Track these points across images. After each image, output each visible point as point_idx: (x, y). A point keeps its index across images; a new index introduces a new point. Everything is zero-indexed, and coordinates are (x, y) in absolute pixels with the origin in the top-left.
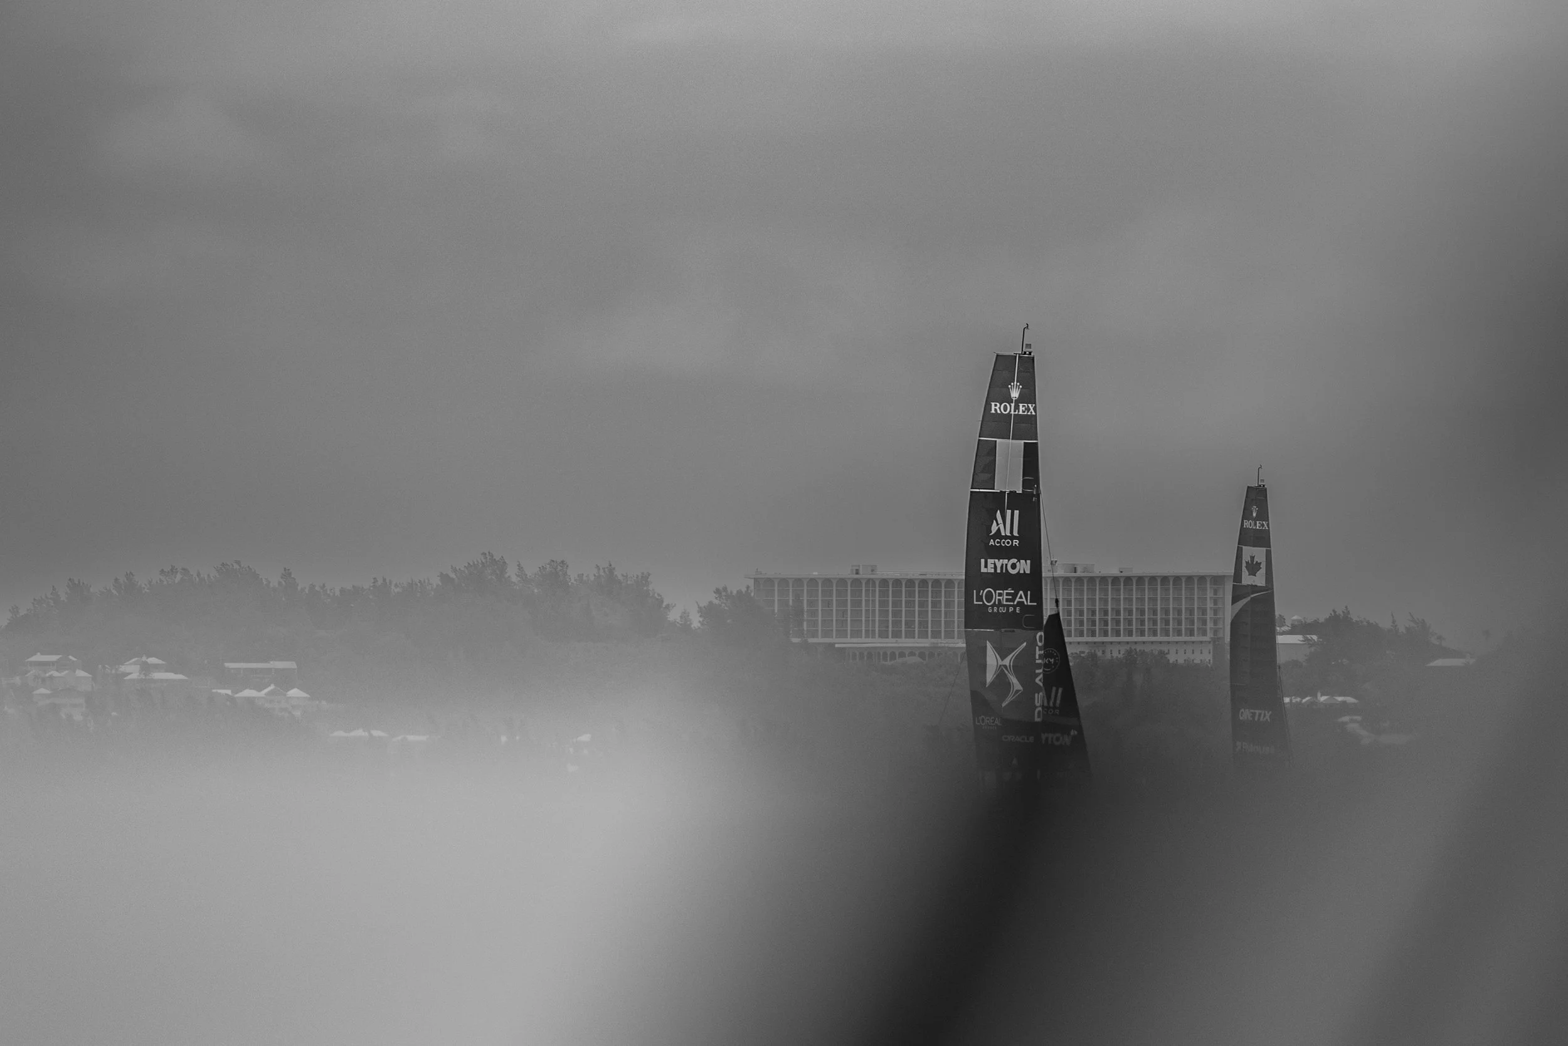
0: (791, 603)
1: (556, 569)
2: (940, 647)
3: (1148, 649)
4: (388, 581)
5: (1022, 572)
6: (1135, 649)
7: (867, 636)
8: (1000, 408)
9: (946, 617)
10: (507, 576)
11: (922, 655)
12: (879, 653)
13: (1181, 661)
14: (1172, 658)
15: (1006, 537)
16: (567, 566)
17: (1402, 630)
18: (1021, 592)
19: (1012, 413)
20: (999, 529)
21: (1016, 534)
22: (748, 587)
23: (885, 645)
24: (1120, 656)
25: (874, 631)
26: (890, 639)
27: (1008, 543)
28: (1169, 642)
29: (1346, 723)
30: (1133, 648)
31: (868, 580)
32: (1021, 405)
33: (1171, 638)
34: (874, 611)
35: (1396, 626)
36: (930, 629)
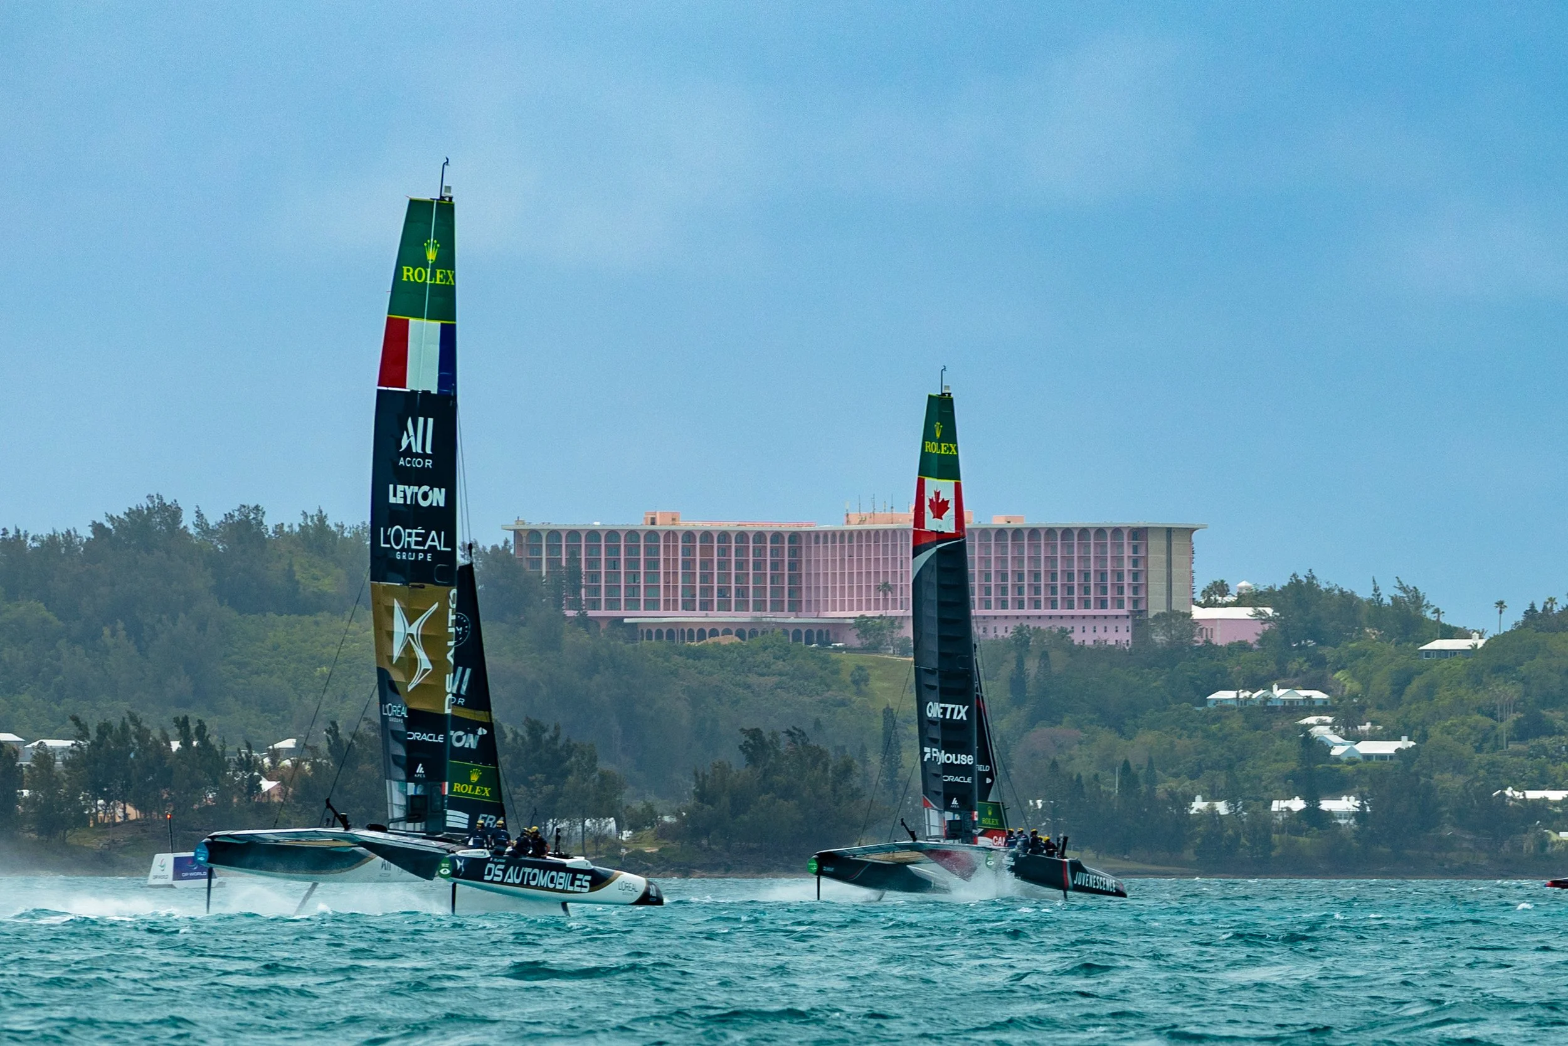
0: (564, 564)
1: (247, 517)
2: (764, 623)
3: (1044, 625)
4: (22, 533)
5: (435, 504)
6: (1028, 626)
7: (667, 608)
8: (413, 275)
9: (772, 583)
10: (182, 526)
11: (740, 634)
12: (683, 630)
13: (1089, 642)
14: (1077, 638)
15: (417, 455)
16: (264, 513)
17: (1387, 601)
18: (433, 533)
19: (428, 282)
20: (410, 444)
21: (428, 451)
22: (506, 542)
23: (691, 620)
24: (1006, 635)
25: (675, 601)
26: (698, 612)
27: (419, 463)
28: (1073, 617)
29: (1312, 726)
30: (1025, 624)
31: (668, 533)
32: (438, 271)
33: (1077, 612)
34: (675, 574)
35: (1379, 595)
36: (751, 599)
